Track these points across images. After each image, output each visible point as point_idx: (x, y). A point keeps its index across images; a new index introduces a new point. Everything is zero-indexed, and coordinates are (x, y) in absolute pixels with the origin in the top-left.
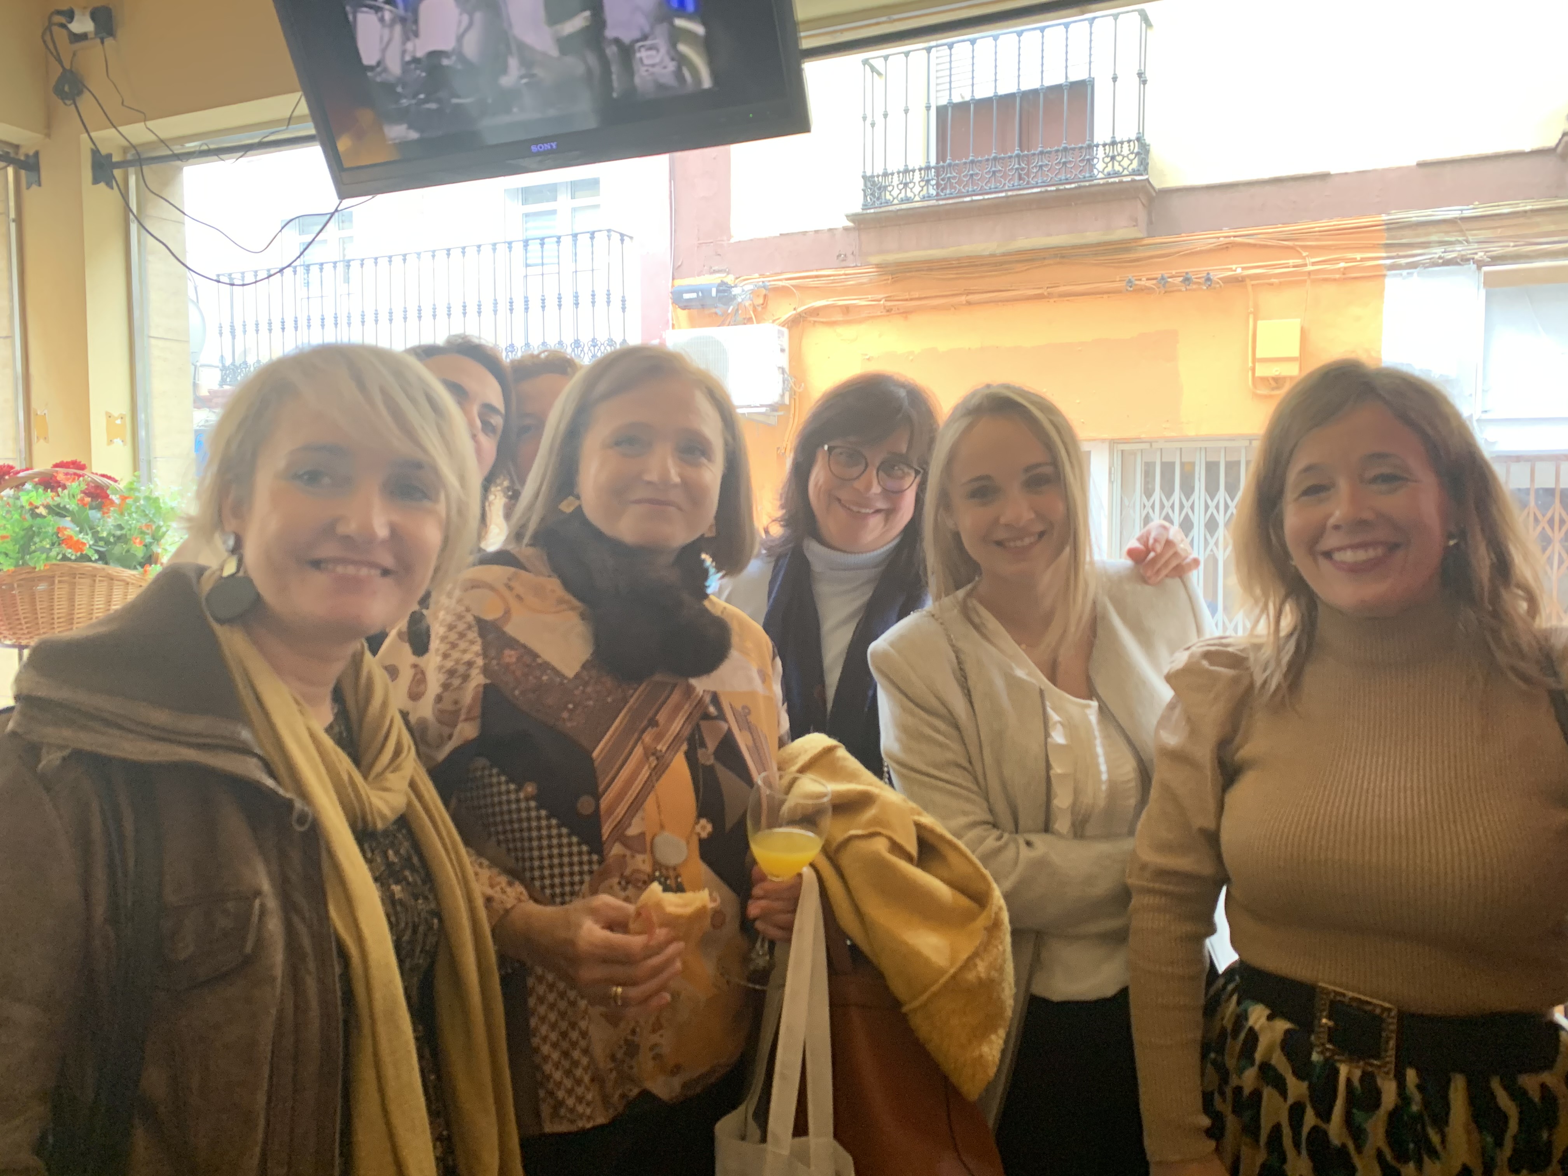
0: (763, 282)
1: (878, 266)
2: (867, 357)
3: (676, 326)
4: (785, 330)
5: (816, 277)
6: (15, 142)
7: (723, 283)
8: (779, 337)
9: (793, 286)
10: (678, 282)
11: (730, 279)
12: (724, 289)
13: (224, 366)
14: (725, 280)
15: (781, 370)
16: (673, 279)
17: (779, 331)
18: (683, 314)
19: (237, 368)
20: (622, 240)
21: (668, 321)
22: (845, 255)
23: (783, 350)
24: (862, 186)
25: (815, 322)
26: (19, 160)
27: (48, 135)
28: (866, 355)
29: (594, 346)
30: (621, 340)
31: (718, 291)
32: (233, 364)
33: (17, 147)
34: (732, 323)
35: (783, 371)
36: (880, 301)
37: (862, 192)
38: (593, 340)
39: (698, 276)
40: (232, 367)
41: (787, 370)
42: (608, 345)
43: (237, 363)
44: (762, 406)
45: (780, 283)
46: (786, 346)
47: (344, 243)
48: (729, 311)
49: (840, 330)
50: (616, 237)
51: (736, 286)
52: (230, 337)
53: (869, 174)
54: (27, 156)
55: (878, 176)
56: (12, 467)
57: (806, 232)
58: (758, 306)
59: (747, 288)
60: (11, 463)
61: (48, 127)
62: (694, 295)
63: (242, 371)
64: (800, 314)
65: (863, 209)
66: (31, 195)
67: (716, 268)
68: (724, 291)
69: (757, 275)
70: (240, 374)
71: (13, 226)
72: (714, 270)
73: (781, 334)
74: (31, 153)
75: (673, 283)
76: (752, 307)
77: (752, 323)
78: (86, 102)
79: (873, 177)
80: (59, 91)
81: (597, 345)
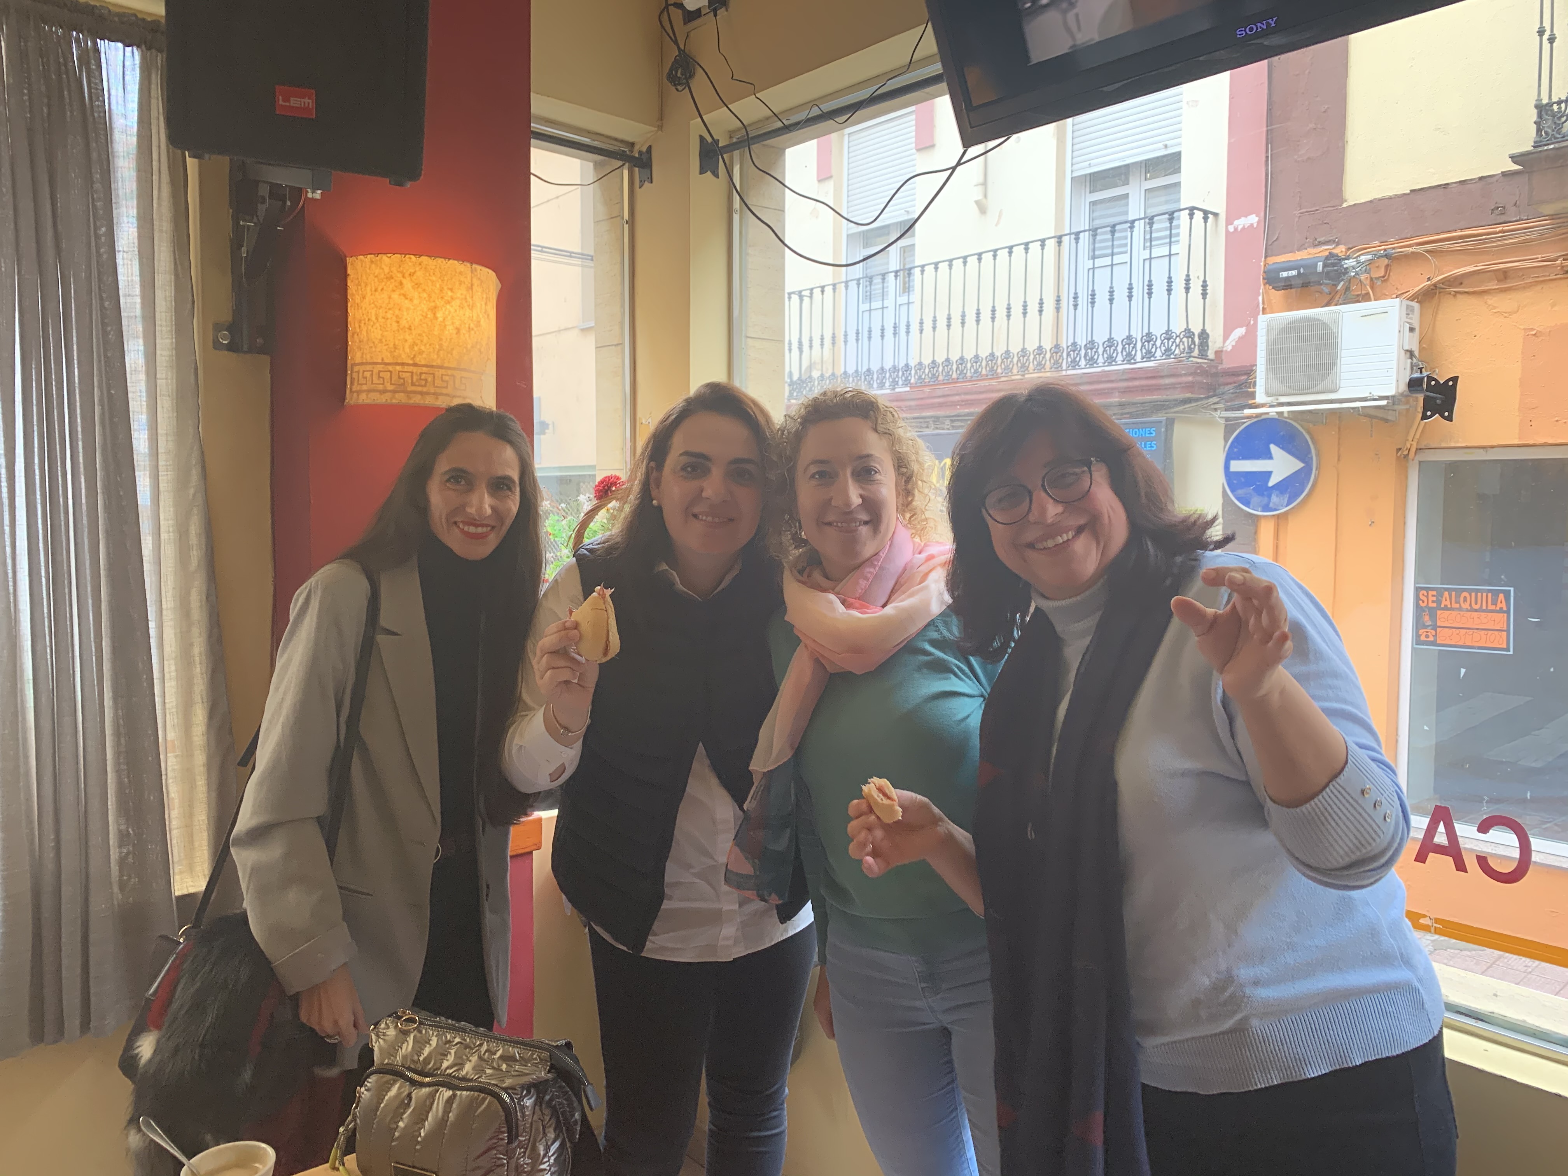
0: (1385, 250)
1: (1552, 217)
2: (1534, 332)
3: (1268, 310)
4: (1415, 304)
5: (1461, 237)
6: (631, 140)
7: (1331, 255)
8: (1408, 314)
9: (1426, 251)
10: (1272, 260)
11: (1340, 250)
12: (1333, 263)
13: (791, 381)
14: (1335, 251)
15: (1408, 354)
16: (1266, 257)
17: (1408, 307)
18: (1277, 296)
19: (803, 382)
20: (1206, 219)
21: (1258, 305)
22: (1504, 208)
23: (1412, 330)
24: (1535, 118)
25: (1457, 292)
26: (634, 157)
27: (660, 127)
28: (1532, 329)
29: (1168, 339)
30: (1200, 330)
31: (1325, 266)
32: (800, 379)
33: (632, 145)
34: (1340, 301)
35: (1411, 354)
36: (1556, 260)
37: (1535, 126)
38: (1168, 332)
39: (1298, 251)
40: (799, 382)
41: (1416, 353)
42: (1184, 336)
43: (803, 377)
44: (1382, 398)
45: (1410, 250)
46: (1416, 326)
47: (904, 252)
48: (1339, 288)
49: (1492, 300)
50: (1198, 215)
51: (1348, 258)
52: (798, 353)
53: (1545, 101)
54: (640, 152)
55: (1559, 103)
56: (618, 478)
57: (1447, 184)
58: (1377, 278)
59: (1363, 258)
60: (618, 474)
61: (661, 118)
62: (1294, 273)
63: (807, 385)
64: (1435, 285)
65: (1534, 147)
66: (645, 193)
67: (1322, 239)
68: (1333, 265)
69: (1377, 243)
70: (805, 388)
71: (626, 227)
72: (1319, 242)
73: (1410, 310)
74: (644, 149)
75: (1265, 260)
76: (1368, 282)
77: (1369, 300)
78: (699, 82)
79: (1550, 105)
80: (673, 79)
81: (1172, 337)
